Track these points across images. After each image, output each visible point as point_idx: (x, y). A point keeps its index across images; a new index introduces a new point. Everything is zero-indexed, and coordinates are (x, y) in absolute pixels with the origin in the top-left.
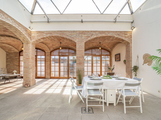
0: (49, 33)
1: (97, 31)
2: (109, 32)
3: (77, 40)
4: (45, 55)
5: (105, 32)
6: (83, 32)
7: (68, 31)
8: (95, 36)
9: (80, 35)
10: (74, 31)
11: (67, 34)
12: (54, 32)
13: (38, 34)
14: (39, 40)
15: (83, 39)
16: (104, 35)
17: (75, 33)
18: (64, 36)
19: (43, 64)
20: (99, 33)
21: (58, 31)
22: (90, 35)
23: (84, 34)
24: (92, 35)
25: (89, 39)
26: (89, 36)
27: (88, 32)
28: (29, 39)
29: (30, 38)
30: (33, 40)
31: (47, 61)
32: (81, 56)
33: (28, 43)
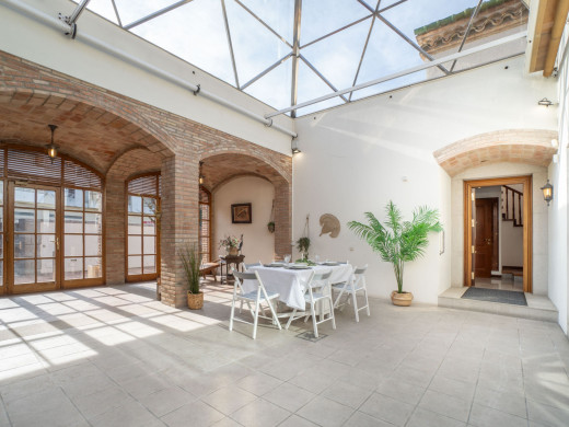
3: (179, 148)
6: (196, 128)
7: (150, 107)
9: (188, 133)
10: (169, 115)
11: (146, 116)
15: (196, 149)
17: (173, 122)
18: (134, 121)
20: (234, 144)
22: (213, 142)
23: (199, 135)
24: (219, 144)
25: (211, 152)
26: (212, 146)
27: (209, 130)
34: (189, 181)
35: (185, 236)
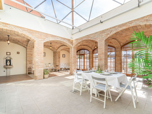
0: (81, 39)
1: (116, 26)
2: (131, 22)
3: (99, 40)
4: (89, 54)
5: (126, 23)
6: (103, 32)
8: (115, 32)
9: (101, 35)
10: (96, 33)
11: (92, 37)
12: (84, 37)
13: (76, 41)
14: (77, 44)
15: (103, 38)
16: (125, 28)
17: (97, 34)
18: (90, 39)
19: (88, 61)
20: (119, 28)
21: (86, 36)
22: (109, 32)
23: (104, 33)
24: (112, 31)
25: (109, 36)
26: (109, 34)
27: (108, 29)
28: (71, 46)
29: (72, 44)
30: (74, 45)
31: (90, 58)
32: (102, 53)
33: (71, 48)
34: (101, 47)
35: (101, 62)
